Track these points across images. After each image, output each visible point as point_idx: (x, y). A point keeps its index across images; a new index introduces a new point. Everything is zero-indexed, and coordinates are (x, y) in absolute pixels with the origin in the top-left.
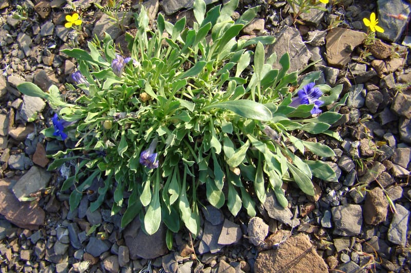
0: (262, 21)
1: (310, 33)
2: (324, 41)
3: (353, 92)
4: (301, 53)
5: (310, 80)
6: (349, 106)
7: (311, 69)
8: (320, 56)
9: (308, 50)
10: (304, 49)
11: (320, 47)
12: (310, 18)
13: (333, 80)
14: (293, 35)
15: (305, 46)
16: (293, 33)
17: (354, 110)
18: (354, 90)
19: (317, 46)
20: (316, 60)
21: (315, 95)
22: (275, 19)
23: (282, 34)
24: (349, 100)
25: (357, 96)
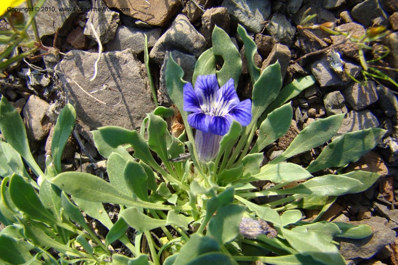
0: (34, 100)
1: (86, 32)
2: (113, 13)
3: (238, 8)
4: (117, 70)
5: (175, 87)
6: (258, 30)
7: (155, 66)
8: (139, 34)
9: (118, 53)
10: (111, 61)
11: (121, 24)
12: (60, 18)
13: (197, 40)
14: (77, 64)
15: (107, 54)
16: (73, 62)
17: (271, 24)
18: (235, 5)
19: (117, 30)
20: (143, 45)
21: (209, 91)
22: (39, 77)
23: (68, 84)
24: (248, 23)
25: (247, 6)
